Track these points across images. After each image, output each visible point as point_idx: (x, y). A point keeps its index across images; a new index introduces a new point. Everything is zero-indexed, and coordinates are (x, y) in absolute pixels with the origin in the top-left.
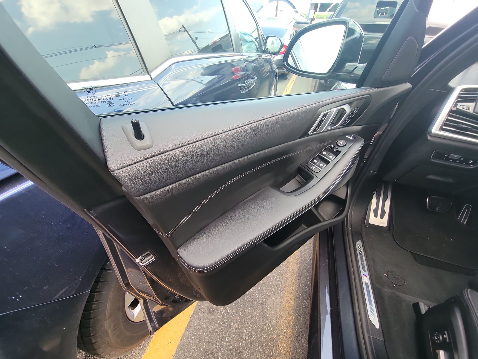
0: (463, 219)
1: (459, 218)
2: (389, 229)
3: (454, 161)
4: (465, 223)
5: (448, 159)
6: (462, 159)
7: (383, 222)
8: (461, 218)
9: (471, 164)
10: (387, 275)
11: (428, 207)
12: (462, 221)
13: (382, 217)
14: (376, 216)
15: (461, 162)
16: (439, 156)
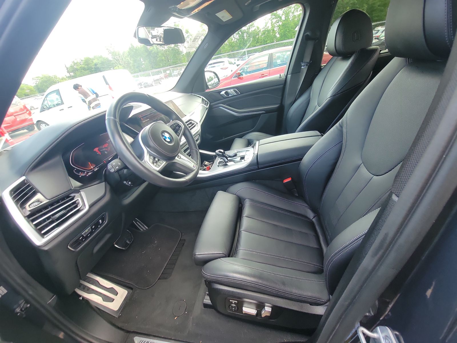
0: (143, 228)
1: (142, 230)
2: (132, 289)
3: (91, 233)
4: (147, 228)
5: (86, 238)
6: (93, 227)
7: (122, 293)
8: (142, 229)
9: (102, 222)
10: (176, 316)
11: (124, 249)
12: (145, 230)
13: (116, 293)
14: (112, 300)
15: (96, 228)
16: (77, 243)
